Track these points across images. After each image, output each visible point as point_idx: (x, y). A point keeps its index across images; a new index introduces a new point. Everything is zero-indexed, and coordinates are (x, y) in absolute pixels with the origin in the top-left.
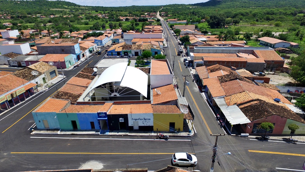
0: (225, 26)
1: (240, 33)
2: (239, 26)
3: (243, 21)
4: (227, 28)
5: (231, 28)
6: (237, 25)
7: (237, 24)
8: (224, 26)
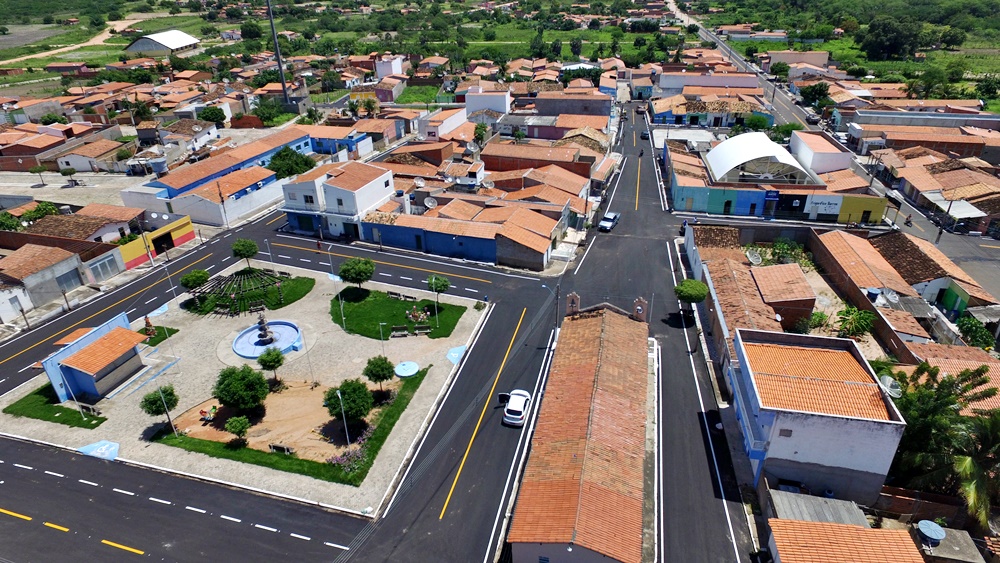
0: (917, 55)
1: (965, 76)
2: (962, 53)
3: (975, 35)
4: (921, 59)
5: (934, 59)
6: (953, 50)
7: (955, 47)
8: (912, 53)
